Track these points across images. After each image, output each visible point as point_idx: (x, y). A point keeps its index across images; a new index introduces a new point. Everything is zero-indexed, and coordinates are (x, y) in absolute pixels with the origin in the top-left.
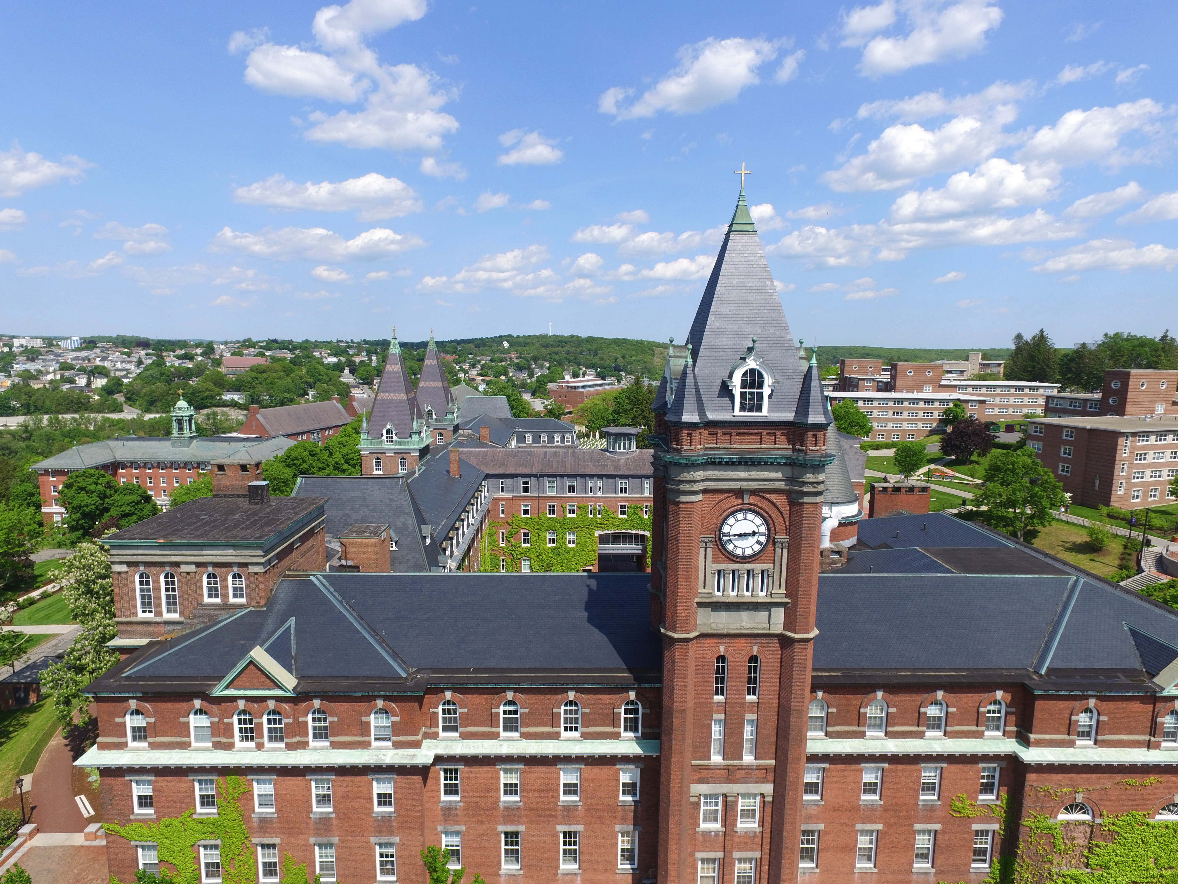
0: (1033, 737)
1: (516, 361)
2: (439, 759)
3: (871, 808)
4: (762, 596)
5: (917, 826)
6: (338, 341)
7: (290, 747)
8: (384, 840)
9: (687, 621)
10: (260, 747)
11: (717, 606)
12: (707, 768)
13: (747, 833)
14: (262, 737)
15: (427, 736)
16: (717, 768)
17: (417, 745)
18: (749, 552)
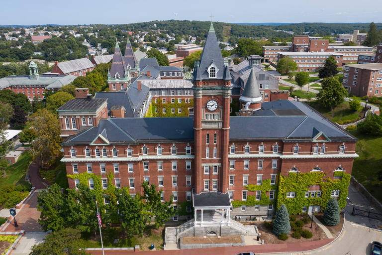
0: (283, 153)
1: (160, 33)
2: (143, 160)
3: (246, 171)
4: (217, 120)
5: (257, 175)
6: (79, 26)
7: (108, 157)
8: (131, 178)
9: (199, 126)
10: (101, 157)
11: (206, 122)
12: (205, 160)
13: (215, 175)
14: (101, 154)
15: (140, 155)
16: (208, 160)
17: (138, 156)
18: (213, 110)
